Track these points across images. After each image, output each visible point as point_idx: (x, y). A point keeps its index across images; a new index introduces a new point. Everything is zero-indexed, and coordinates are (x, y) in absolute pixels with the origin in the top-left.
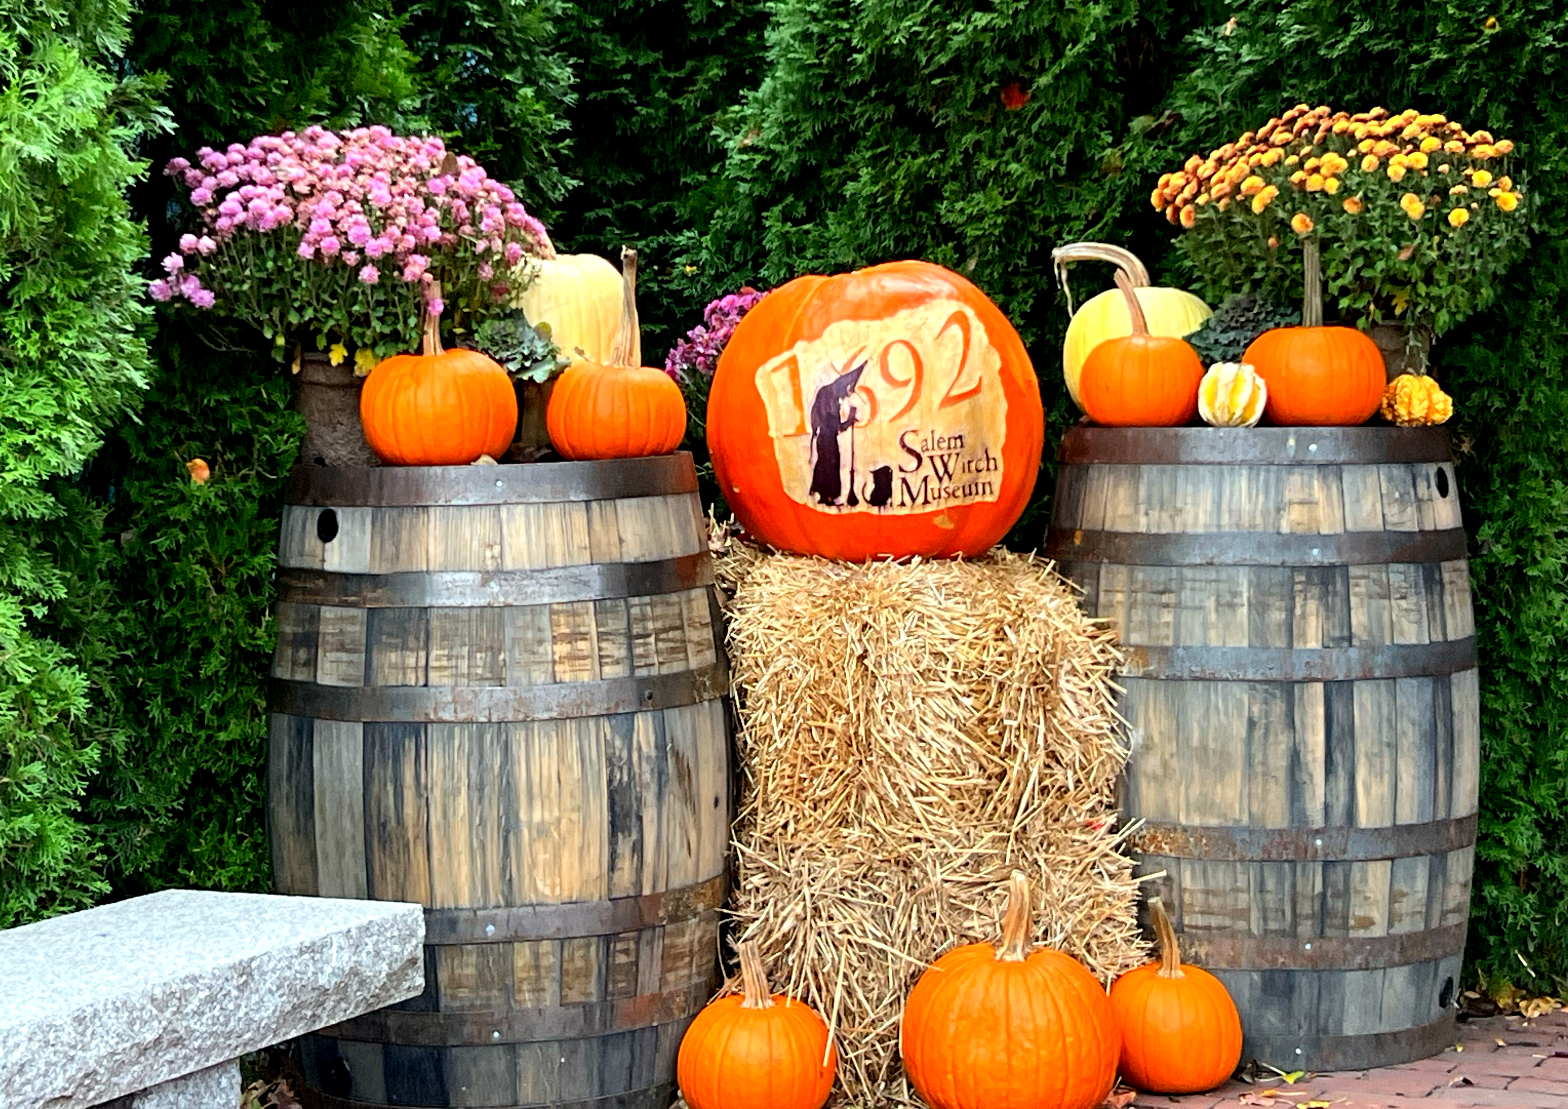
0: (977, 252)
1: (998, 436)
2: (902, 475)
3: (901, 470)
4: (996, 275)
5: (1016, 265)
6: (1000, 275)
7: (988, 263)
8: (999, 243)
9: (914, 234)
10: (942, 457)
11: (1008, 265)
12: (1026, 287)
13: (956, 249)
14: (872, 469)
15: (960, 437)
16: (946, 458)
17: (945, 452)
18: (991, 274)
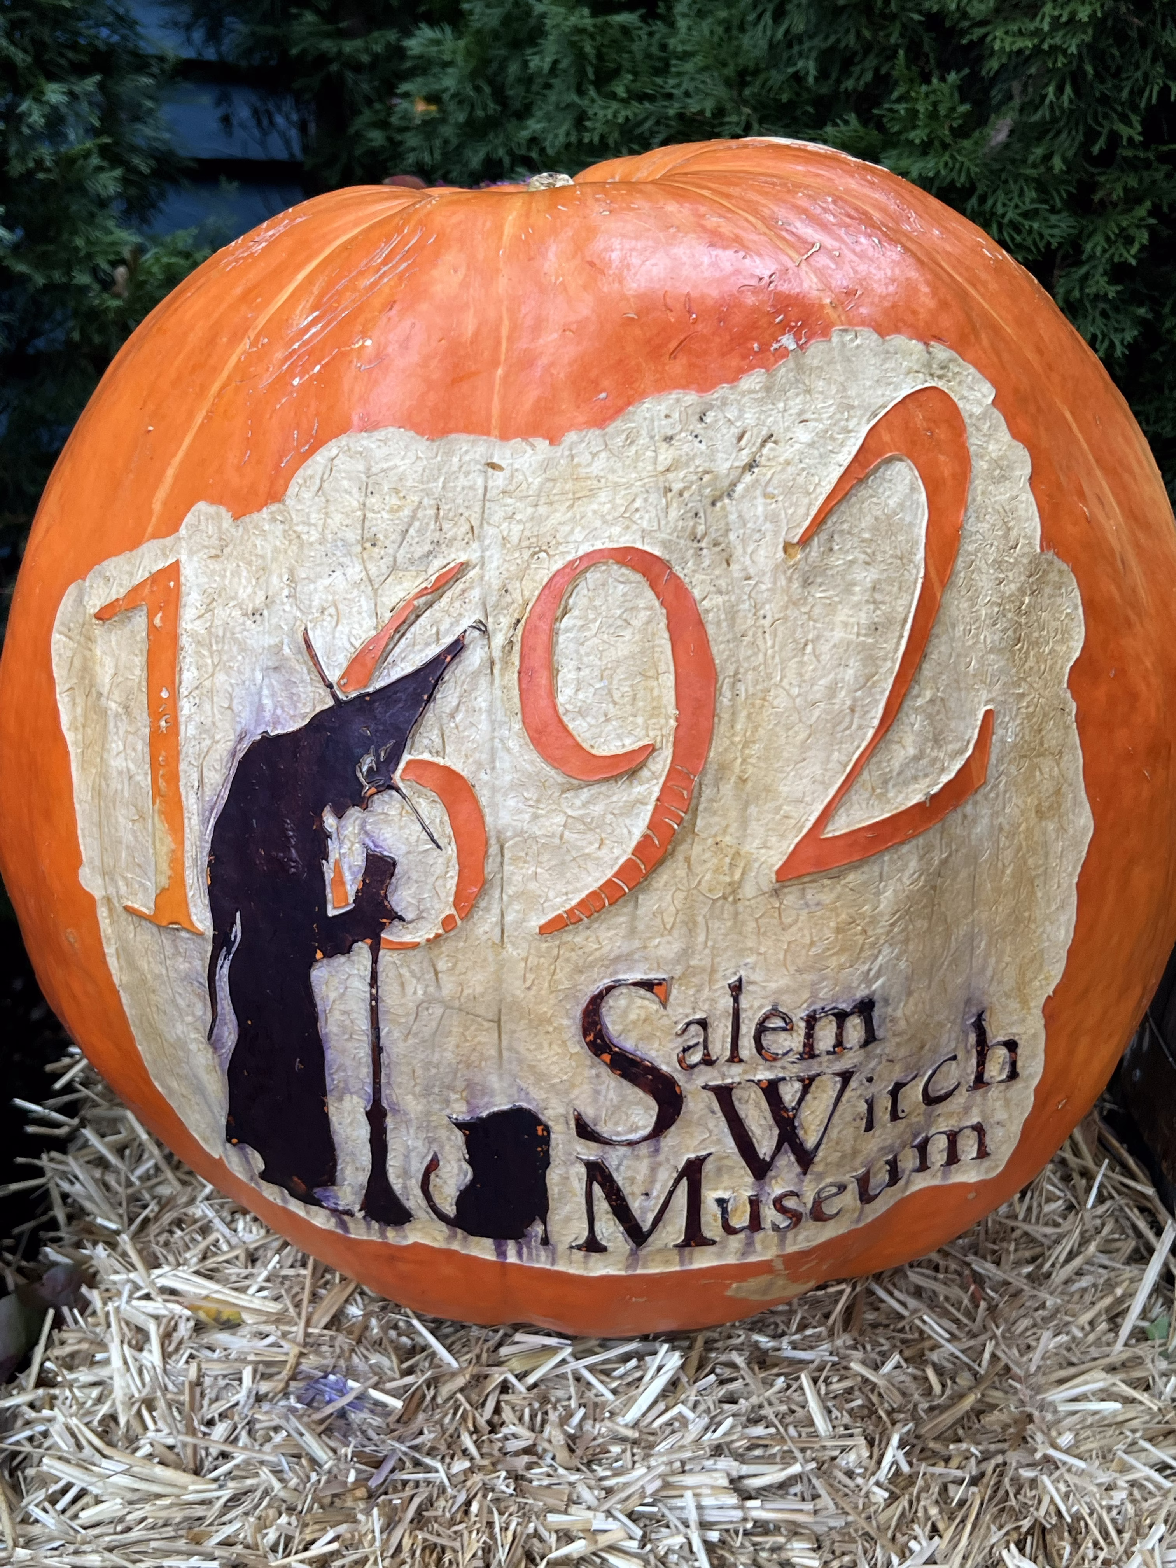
0: (1017, 102)
1: (1038, 959)
2: (590, 1151)
3: (585, 1131)
4: (1058, 164)
5: (1114, 138)
6: (1070, 166)
7: (1042, 131)
8: (1077, 77)
9: (868, 48)
10: (771, 1090)
11: (1091, 136)
12: (1133, 199)
13: (964, 91)
14: (461, 1113)
15: (866, 1008)
16: (789, 1093)
17: (790, 1069)
18: (1047, 158)
